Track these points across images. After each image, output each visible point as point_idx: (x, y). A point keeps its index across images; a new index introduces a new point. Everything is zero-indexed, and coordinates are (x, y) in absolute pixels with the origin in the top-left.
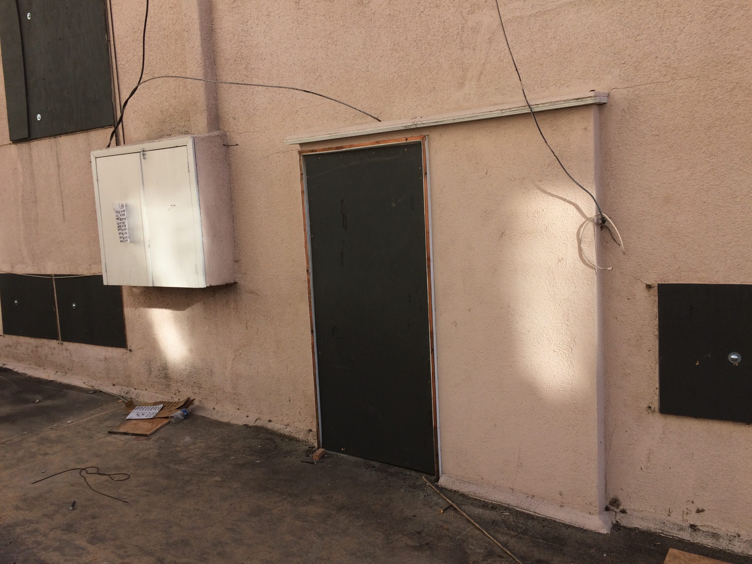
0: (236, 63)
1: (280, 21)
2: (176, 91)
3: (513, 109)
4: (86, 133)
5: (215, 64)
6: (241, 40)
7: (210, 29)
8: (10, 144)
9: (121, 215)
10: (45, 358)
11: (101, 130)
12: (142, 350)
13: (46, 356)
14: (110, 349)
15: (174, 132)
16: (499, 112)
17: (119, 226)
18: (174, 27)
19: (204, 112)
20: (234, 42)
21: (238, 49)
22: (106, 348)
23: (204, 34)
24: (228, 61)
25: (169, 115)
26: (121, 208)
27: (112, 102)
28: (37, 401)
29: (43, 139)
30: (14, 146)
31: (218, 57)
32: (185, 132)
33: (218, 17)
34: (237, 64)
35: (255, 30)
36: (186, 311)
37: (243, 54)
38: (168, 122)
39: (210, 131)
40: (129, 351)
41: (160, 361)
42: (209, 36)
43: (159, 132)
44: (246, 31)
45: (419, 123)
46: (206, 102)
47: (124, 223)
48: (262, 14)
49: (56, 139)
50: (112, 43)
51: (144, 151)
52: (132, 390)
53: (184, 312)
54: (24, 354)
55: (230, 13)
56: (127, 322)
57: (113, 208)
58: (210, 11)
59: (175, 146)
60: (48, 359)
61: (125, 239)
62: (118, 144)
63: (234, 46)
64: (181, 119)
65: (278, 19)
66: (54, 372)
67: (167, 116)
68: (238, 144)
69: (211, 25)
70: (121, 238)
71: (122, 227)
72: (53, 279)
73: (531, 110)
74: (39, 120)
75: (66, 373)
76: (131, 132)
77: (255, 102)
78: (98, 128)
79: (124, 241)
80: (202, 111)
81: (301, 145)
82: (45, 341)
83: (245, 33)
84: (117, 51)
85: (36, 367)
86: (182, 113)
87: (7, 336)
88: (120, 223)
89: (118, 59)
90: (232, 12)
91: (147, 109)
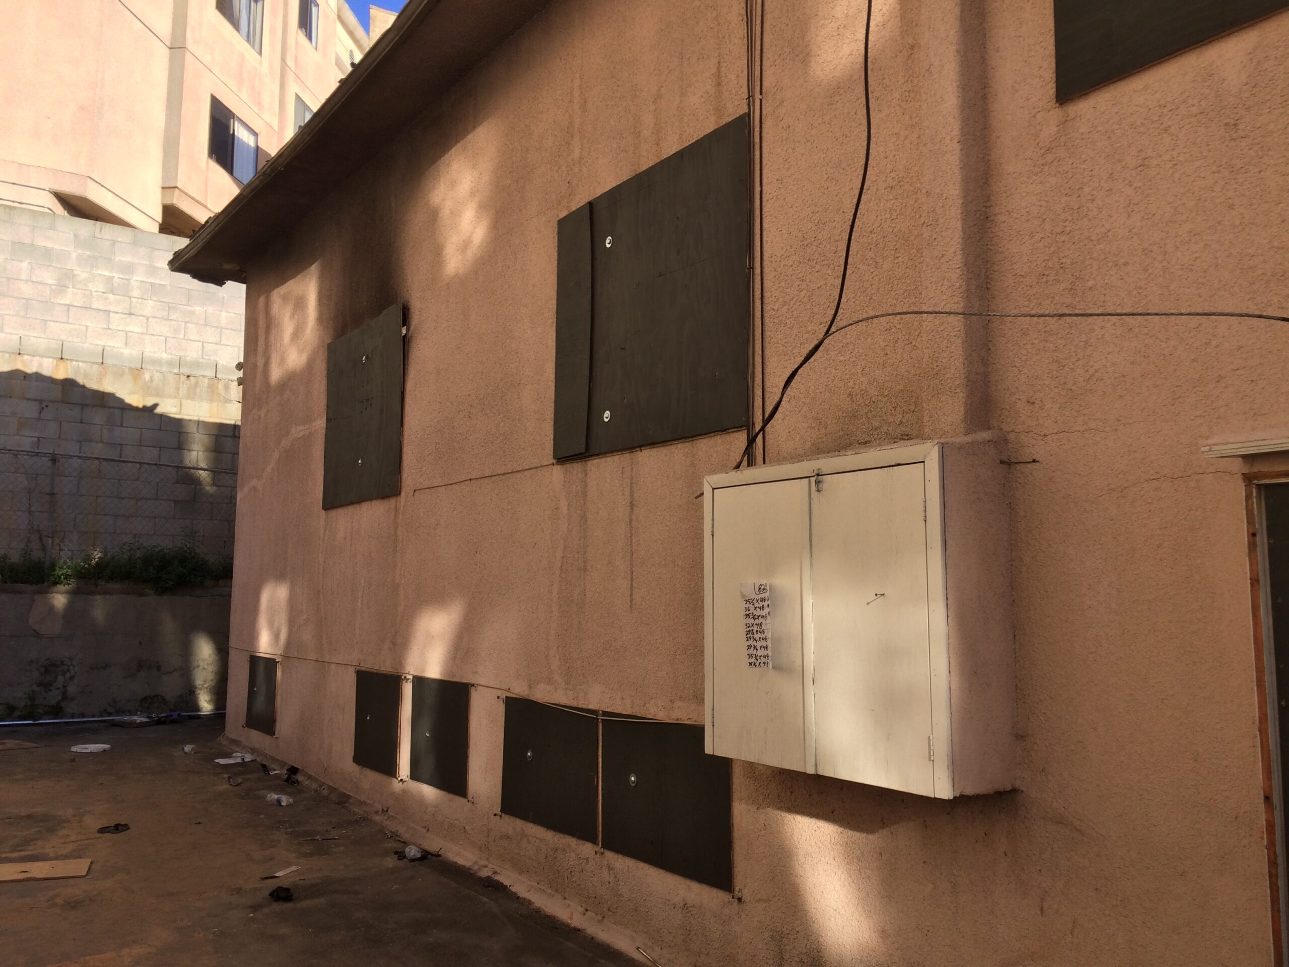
0: (1044, 280)
1: (1177, 176)
2: (889, 352)
4: (691, 443)
5: (988, 288)
6: (1058, 230)
7: (982, 217)
8: (553, 464)
9: (756, 608)
10: (569, 876)
11: (719, 437)
12: (764, 905)
13: (571, 872)
14: (695, 886)
15: (876, 436)
17: (749, 631)
18: (894, 225)
19: (958, 390)
20: (1042, 235)
21: (1052, 249)
22: (688, 882)
23: (970, 227)
24: (1022, 280)
25: (867, 403)
26: (757, 593)
27: (747, 382)
29: (611, 455)
30: (559, 467)
31: (996, 273)
32: (902, 435)
33: (1003, 189)
34: (1047, 282)
35: (1100, 203)
36: (876, 836)
37: (1064, 260)
38: (864, 416)
40: (736, 901)
41: (806, 942)
42: (978, 232)
43: (840, 437)
44: (1076, 207)
46: (964, 369)
47: (761, 625)
48: (1124, 167)
49: (632, 455)
50: (758, 271)
51: (818, 475)
54: (532, 860)
55: (1034, 178)
56: (737, 834)
57: (741, 592)
58: (983, 181)
59: (894, 464)
60: (574, 879)
61: (759, 661)
62: (751, 463)
63: (1041, 244)
64: (895, 408)
65: (1171, 171)
66: (582, 909)
67: (863, 404)
68: (1037, 460)
69: (984, 209)
70: (750, 656)
71: (755, 633)
72: (600, 720)
74: (606, 420)
75: (604, 917)
76: (780, 438)
77: (1091, 363)
78: (714, 432)
79: (757, 664)
80: (953, 388)
81: (1249, 458)
82: (572, 841)
83: (1072, 215)
84: (765, 285)
85: (549, 891)
86: (897, 396)
87: (506, 818)
88: (753, 626)
89: (766, 301)
90: (1039, 175)
91: (818, 391)
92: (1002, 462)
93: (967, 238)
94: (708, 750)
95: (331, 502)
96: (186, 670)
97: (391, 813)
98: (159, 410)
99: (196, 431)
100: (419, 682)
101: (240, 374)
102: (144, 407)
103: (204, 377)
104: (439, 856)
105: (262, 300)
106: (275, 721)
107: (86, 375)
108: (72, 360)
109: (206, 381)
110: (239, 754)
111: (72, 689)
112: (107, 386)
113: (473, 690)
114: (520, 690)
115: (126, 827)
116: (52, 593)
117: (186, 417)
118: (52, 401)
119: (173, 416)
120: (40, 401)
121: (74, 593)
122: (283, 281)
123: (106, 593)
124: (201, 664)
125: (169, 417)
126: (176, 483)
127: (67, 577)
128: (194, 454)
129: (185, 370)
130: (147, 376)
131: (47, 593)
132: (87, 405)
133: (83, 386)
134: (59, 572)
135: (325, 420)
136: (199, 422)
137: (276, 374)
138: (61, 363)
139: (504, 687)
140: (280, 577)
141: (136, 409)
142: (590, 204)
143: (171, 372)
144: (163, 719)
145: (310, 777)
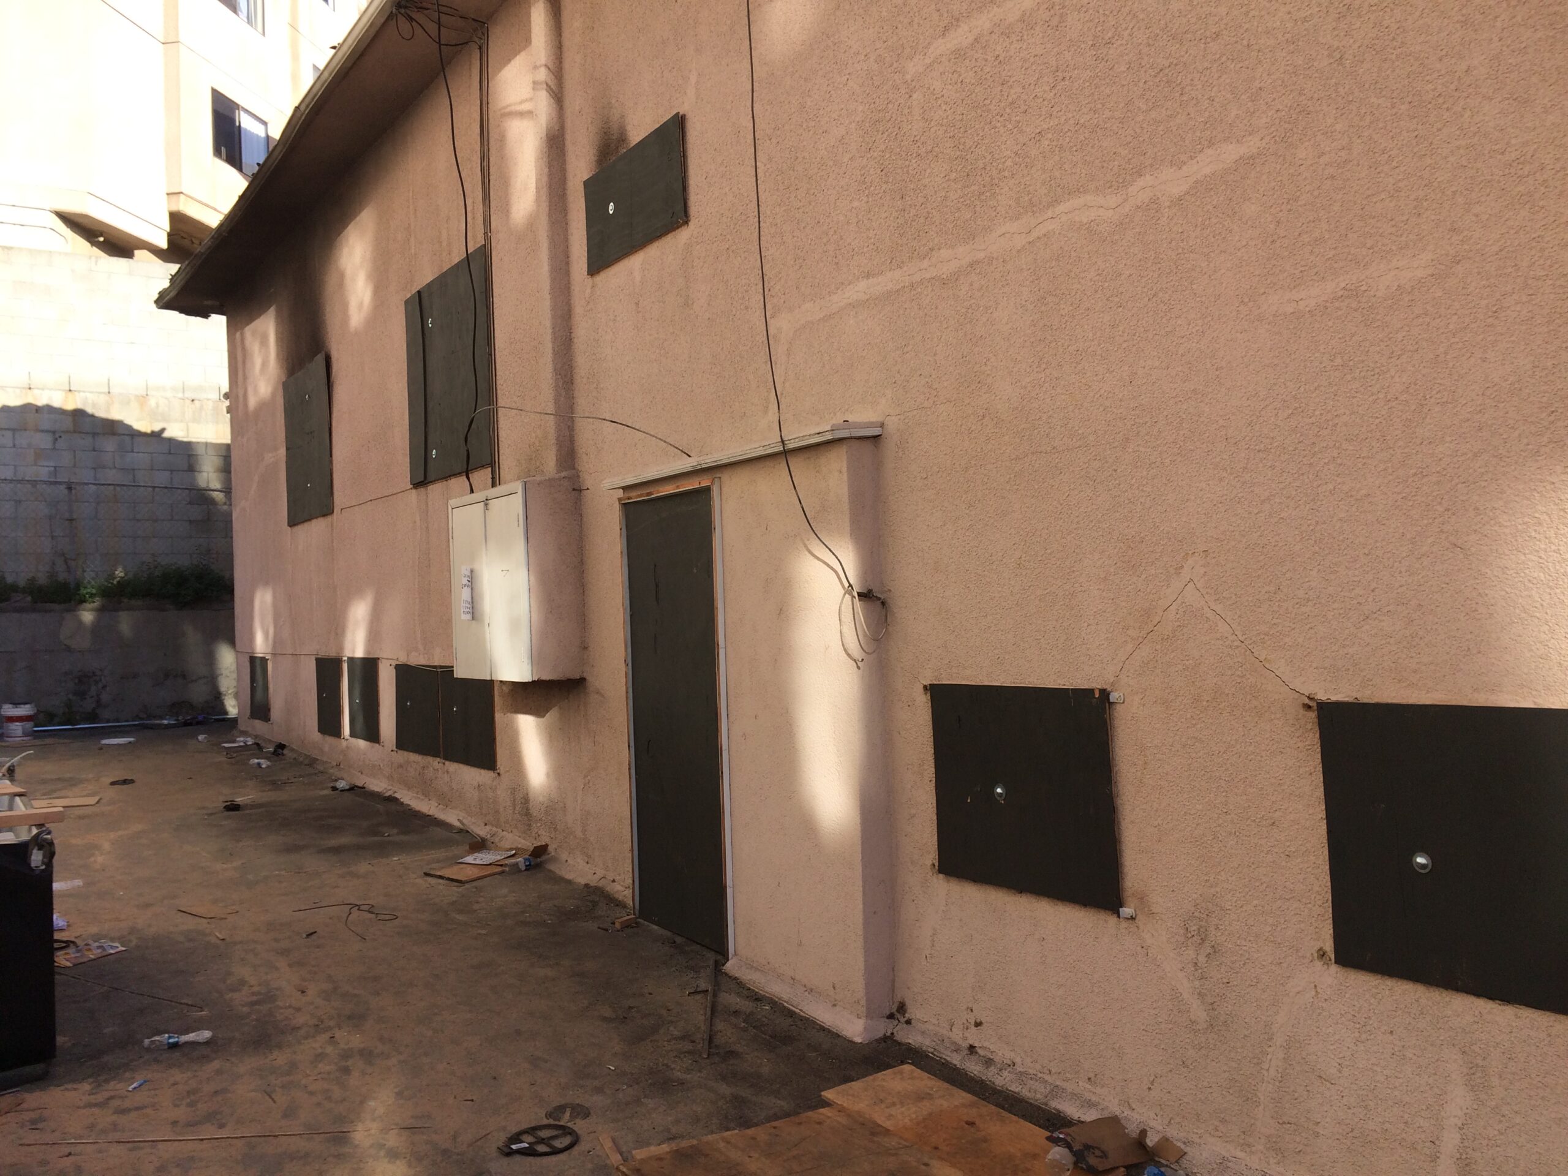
1: (624, 328)
3: (772, 446)
5: (573, 382)
6: (592, 352)
7: (569, 339)
8: (411, 489)
10: (430, 784)
11: (481, 470)
12: (508, 774)
13: (431, 780)
14: (482, 772)
16: (761, 448)
17: (471, 598)
19: (553, 447)
20: (588, 354)
21: (591, 363)
22: (480, 770)
23: (558, 347)
24: (583, 379)
26: (472, 573)
28: (386, 835)
29: (437, 482)
30: (414, 491)
31: (575, 373)
33: (576, 321)
34: (590, 382)
35: (604, 339)
36: (546, 718)
37: (594, 370)
39: (558, 472)
40: (498, 775)
42: (565, 349)
44: (597, 340)
45: (703, 462)
46: (556, 435)
49: (447, 482)
50: (493, 357)
51: (487, 500)
52: (500, 831)
53: (542, 719)
54: (412, 778)
55: (584, 318)
56: (497, 733)
58: (566, 317)
59: (510, 493)
60: (433, 786)
61: (475, 616)
62: (494, 485)
63: (587, 359)
65: (622, 325)
66: (437, 805)
67: (534, 451)
68: (588, 488)
69: (567, 335)
70: (472, 614)
72: (438, 673)
73: (784, 447)
74: (434, 457)
76: (505, 467)
78: (480, 467)
79: (472, 618)
80: (551, 446)
81: (625, 488)
82: (430, 760)
83: (596, 343)
85: (423, 797)
87: (400, 752)
90: (586, 317)
91: (518, 442)
92: (574, 490)
93: (555, 353)
94: (455, 676)
95: (293, 522)
96: (212, 679)
97: (342, 766)
98: (166, 435)
99: (204, 452)
100: (351, 660)
101: (227, 403)
102: (153, 432)
103: (208, 400)
104: (364, 788)
105: (238, 335)
106: (269, 710)
107: (94, 405)
108: (79, 391)
109: (210, 404)
110: (242, 739)
111: (105, 697)
112: (115, 414)
113: (380, 662)
114: (403, 659)
115: (132, 781)
116: (79, 610)
117: (194, 440)
118: (63, 432)
119: (180, 439)
120: (54, 432)
121: (101, 610)
122: (251, 320)
123: (128, 609)
124: (224, 672)
125: (177, 441)
126: (190, 503)
127: (92, 595)
128: (205, 474)
129: (189, 395)
130: (152, 402)
131: (74, 611)
132: (98, 434)
133: (93, 416)
134: (83, 591)
135: (285, 448)
136: (206, 444)
137: (252, 402)
138: (70, 393)
139: (395, 658)
140: (266, 583)
141: (145, 435)
142: (419, 292)
143: (174, 397)
144: (188, 722)
145: (293, 750)
